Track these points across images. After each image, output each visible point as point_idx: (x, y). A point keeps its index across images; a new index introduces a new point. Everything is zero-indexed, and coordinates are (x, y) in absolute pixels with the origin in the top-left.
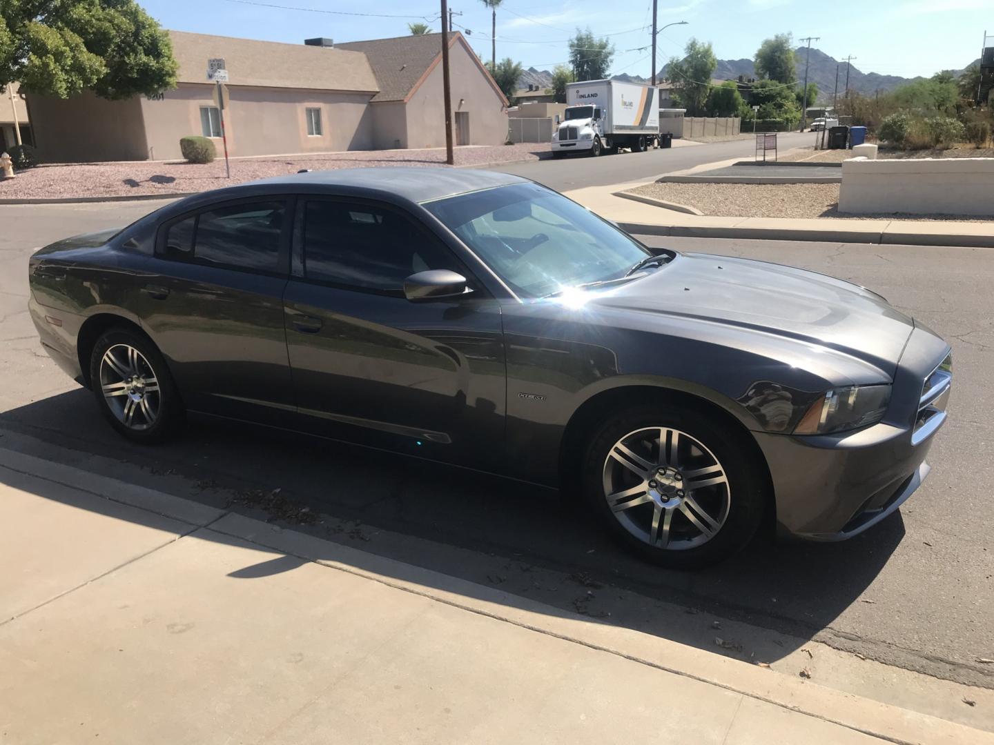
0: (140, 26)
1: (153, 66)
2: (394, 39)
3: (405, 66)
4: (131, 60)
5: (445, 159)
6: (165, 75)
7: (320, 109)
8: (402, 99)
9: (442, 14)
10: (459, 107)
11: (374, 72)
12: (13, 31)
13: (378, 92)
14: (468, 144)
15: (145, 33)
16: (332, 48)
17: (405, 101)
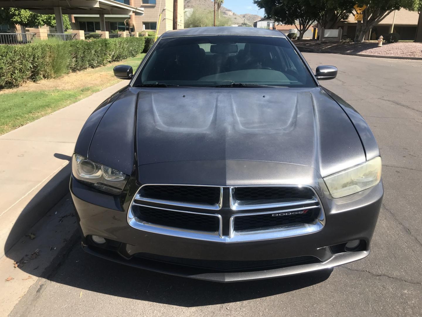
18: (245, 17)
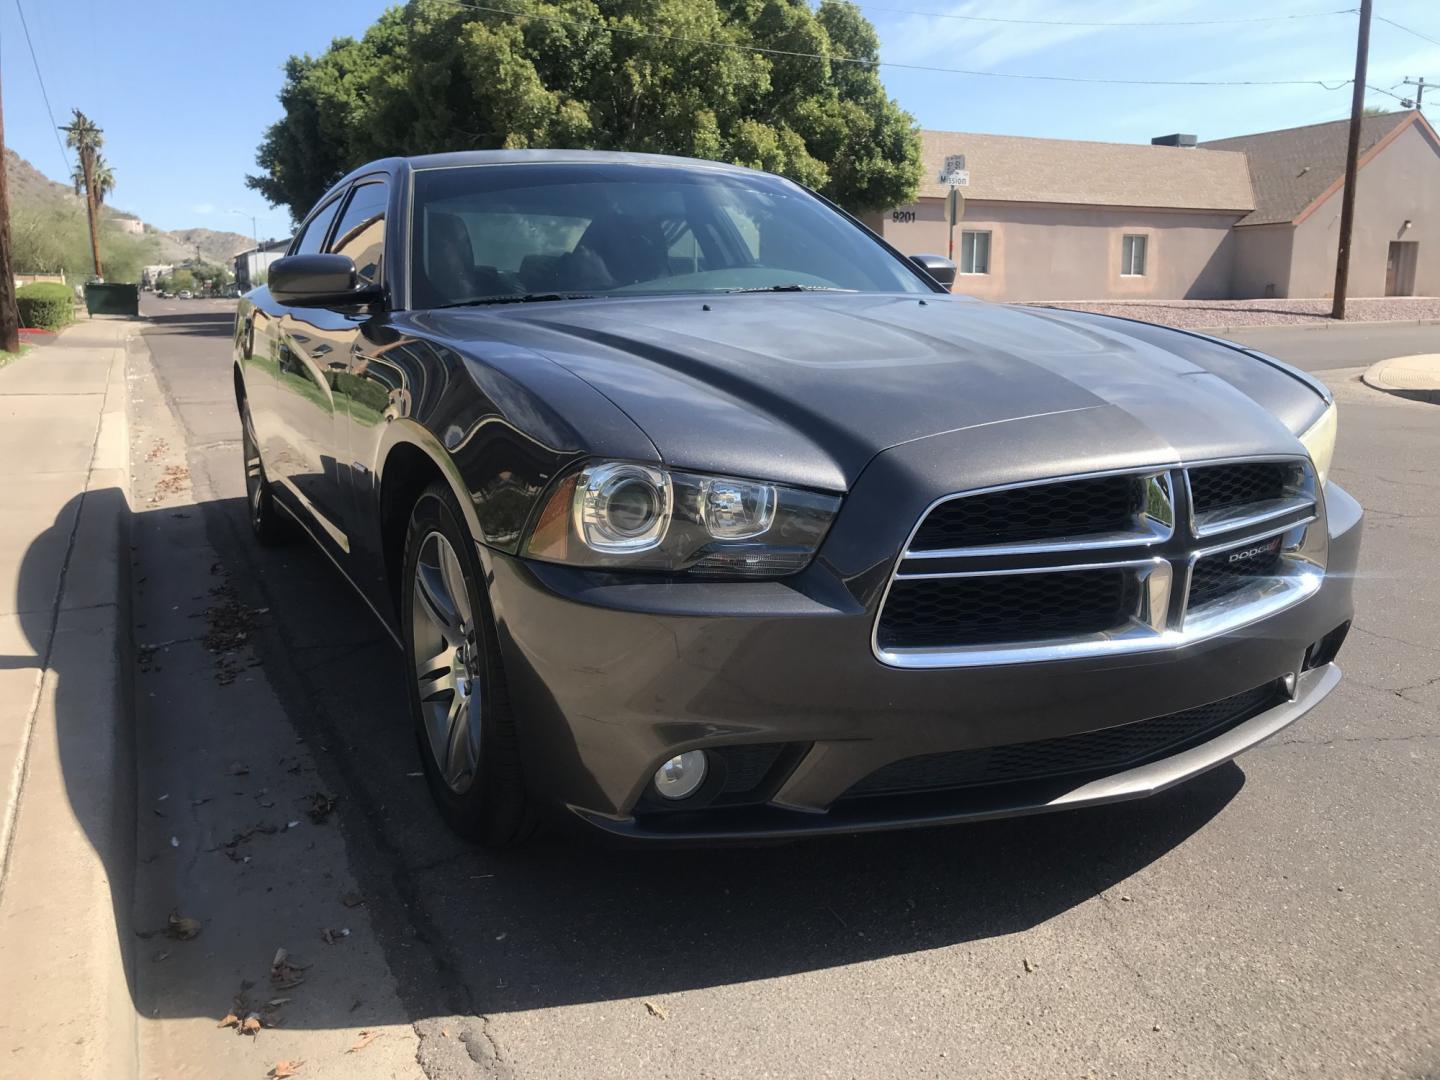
0: (882, 121)
1: (890, 173)
2: (1300, 129)
3: (1307, 169)
4: (863, 166)
5: (1329, 310)
6: (903, 184)
7: (1147, 236)
8: (1289, 220)
9: (1356, 76)
10: (1400, 234)
11: (1253, 181)
12: (725, 134)
13: (1252, 211)
14: (1409, 295)
15: (887, 130)
16: (1194, 148)
17: (1294, 223)
18: (192, 240)
